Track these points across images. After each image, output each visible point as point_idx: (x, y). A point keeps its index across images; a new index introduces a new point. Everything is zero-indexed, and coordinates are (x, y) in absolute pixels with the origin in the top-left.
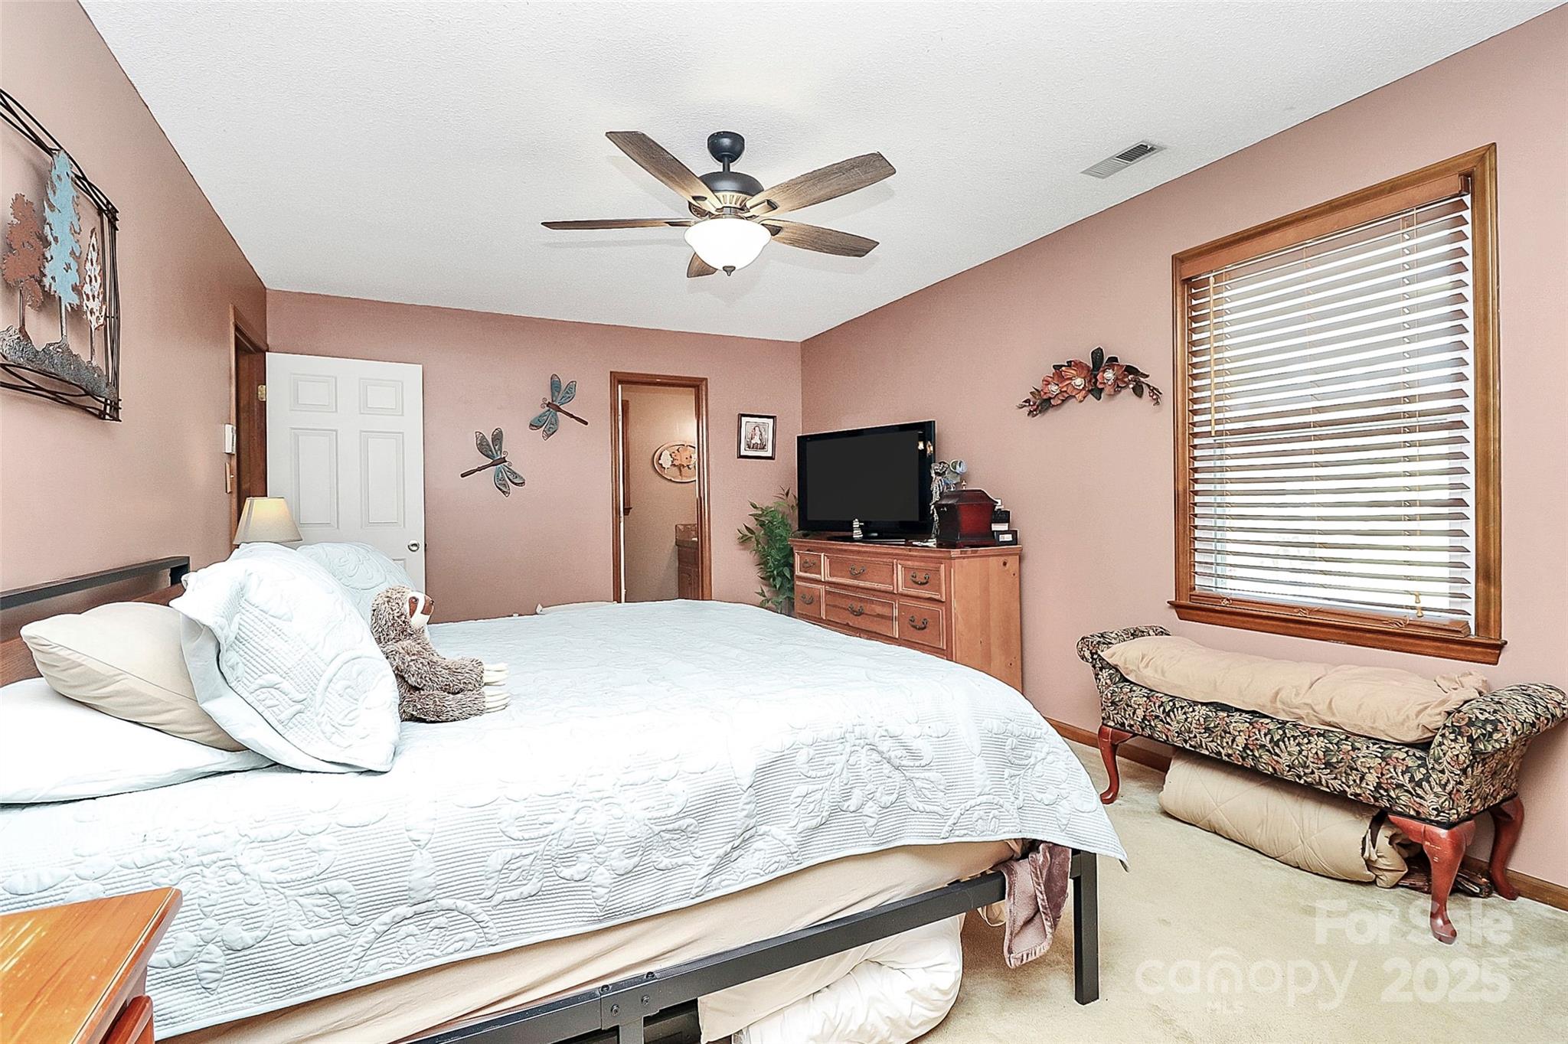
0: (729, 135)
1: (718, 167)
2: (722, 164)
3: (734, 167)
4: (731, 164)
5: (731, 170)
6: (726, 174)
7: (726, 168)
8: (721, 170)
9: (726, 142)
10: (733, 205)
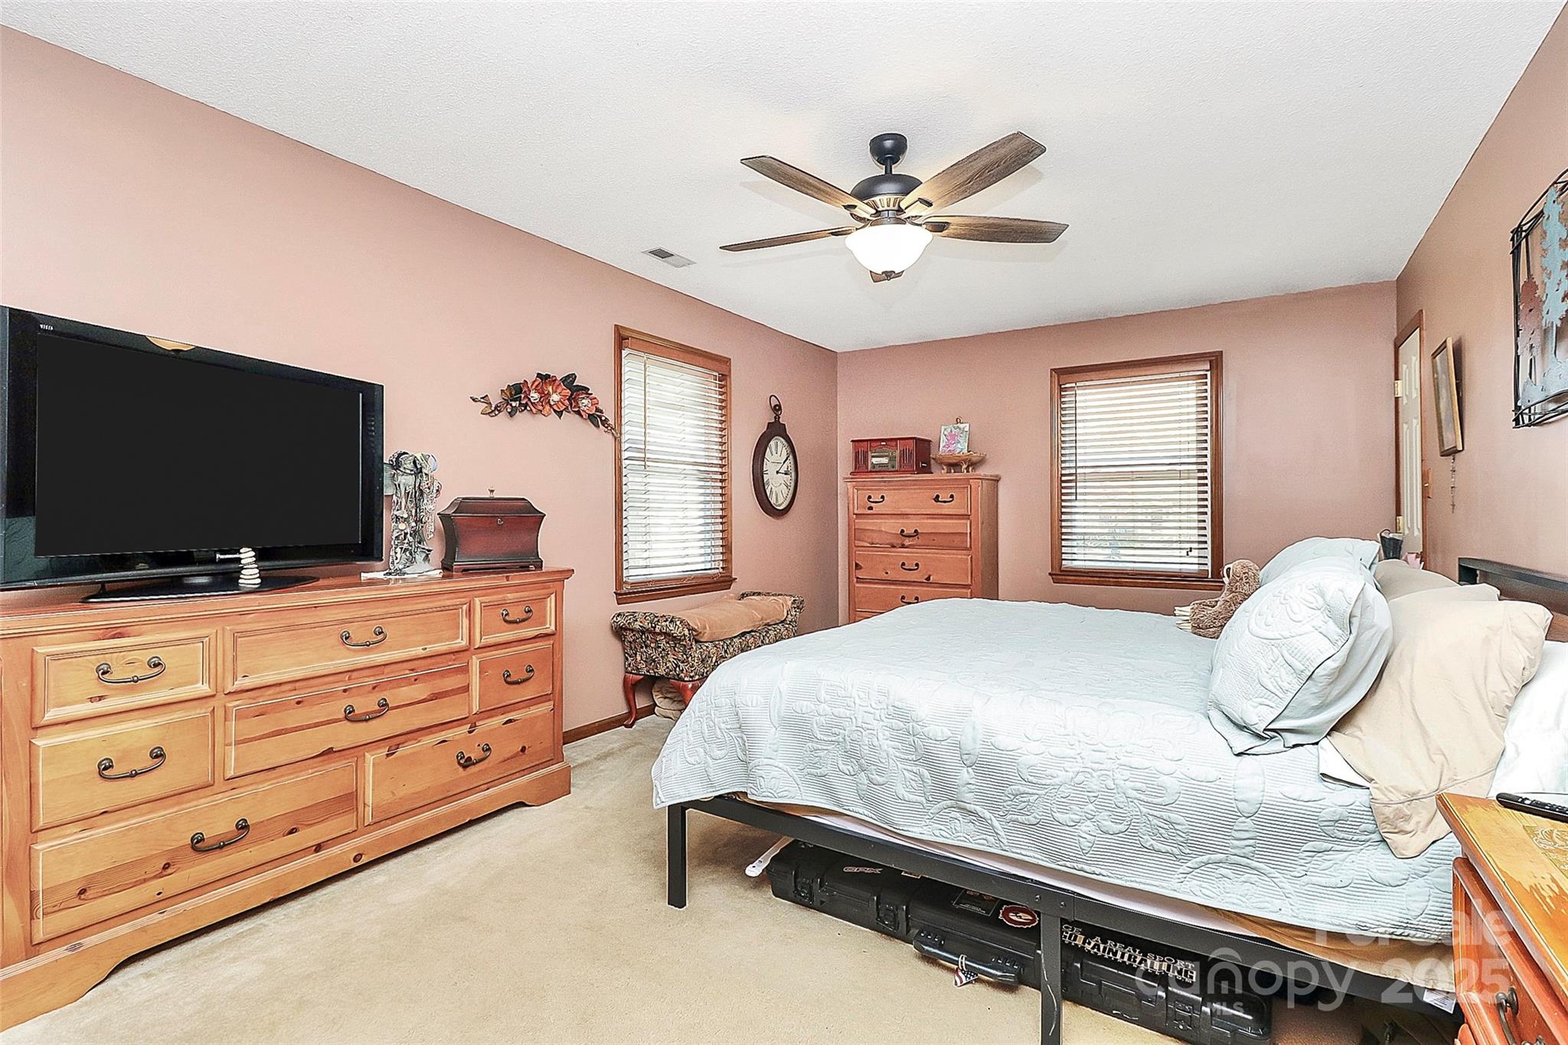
0: (890, 137)
1: (880, 171)
2: (884, 167)
3: (896, 170)
4: (893, 166)
5: (893, 173)
6: (889, 177)
7: (888, 171)
8: (884, 173)
9: (888, 143)
10: (891, 207)
